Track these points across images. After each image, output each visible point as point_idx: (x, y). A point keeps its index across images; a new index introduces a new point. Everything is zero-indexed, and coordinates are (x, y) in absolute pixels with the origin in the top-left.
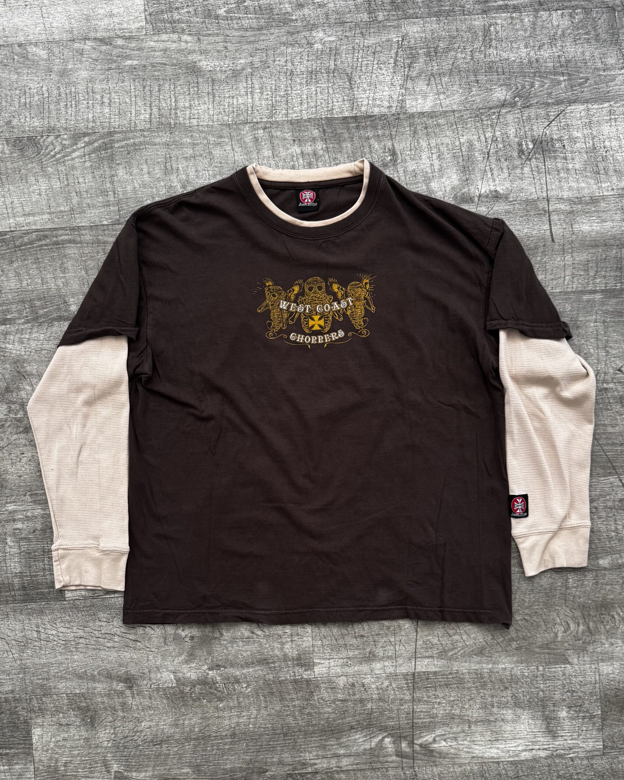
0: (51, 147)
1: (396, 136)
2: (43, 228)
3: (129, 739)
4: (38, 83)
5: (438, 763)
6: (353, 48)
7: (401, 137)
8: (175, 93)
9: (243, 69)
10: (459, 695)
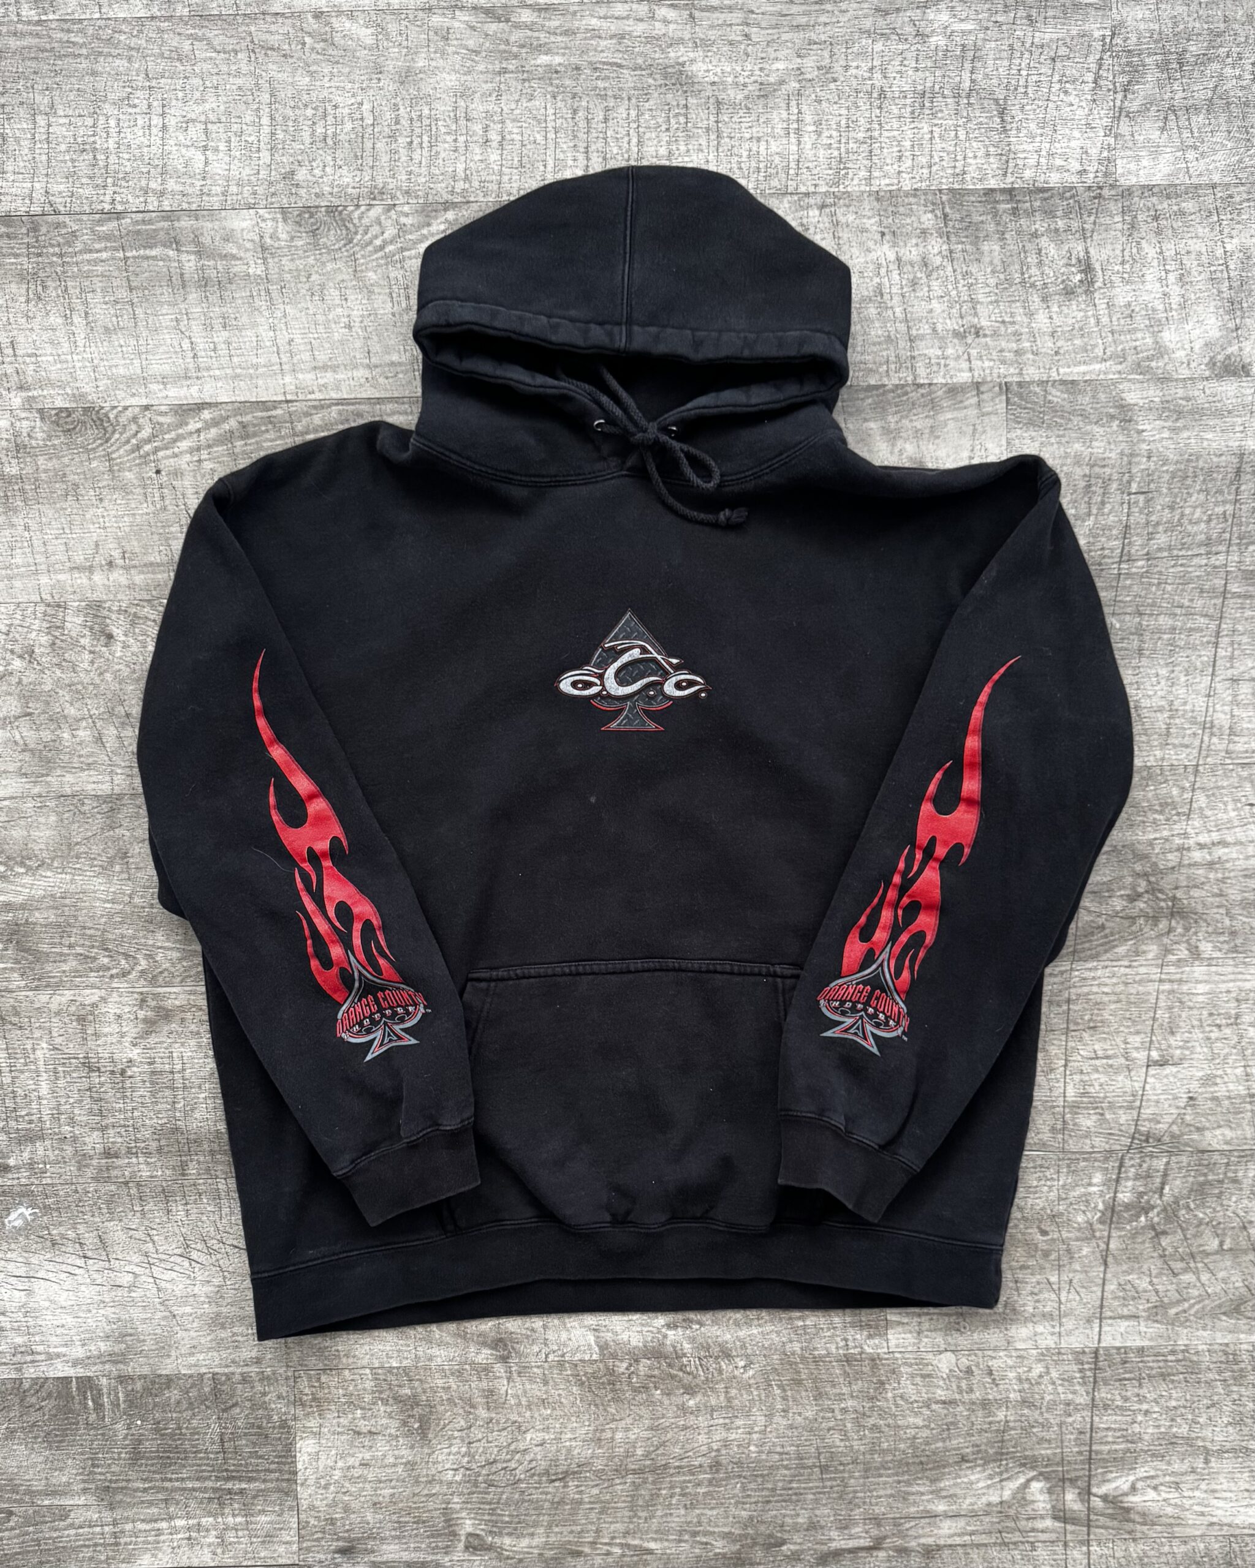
0: (375, 230)
1: (1093, 231)
2: (353, 396)
3: (500, 1466)
4: (353, 96)
5: (1139, 1535)
6: (1011, 47)
7: (1104, 235)
8: (638, 126)
9: (782, 82)
10: (1188, 1397)
